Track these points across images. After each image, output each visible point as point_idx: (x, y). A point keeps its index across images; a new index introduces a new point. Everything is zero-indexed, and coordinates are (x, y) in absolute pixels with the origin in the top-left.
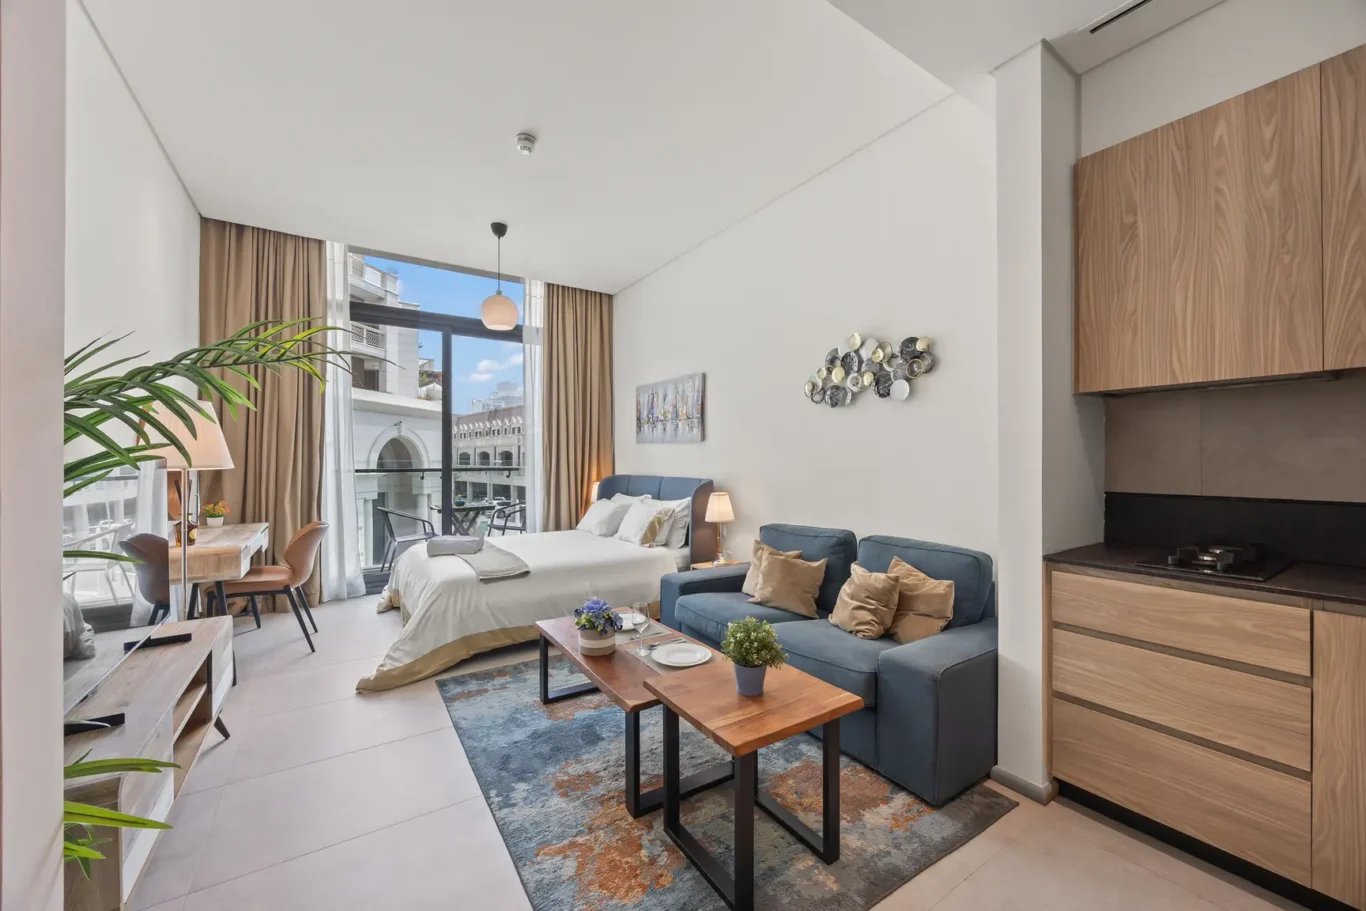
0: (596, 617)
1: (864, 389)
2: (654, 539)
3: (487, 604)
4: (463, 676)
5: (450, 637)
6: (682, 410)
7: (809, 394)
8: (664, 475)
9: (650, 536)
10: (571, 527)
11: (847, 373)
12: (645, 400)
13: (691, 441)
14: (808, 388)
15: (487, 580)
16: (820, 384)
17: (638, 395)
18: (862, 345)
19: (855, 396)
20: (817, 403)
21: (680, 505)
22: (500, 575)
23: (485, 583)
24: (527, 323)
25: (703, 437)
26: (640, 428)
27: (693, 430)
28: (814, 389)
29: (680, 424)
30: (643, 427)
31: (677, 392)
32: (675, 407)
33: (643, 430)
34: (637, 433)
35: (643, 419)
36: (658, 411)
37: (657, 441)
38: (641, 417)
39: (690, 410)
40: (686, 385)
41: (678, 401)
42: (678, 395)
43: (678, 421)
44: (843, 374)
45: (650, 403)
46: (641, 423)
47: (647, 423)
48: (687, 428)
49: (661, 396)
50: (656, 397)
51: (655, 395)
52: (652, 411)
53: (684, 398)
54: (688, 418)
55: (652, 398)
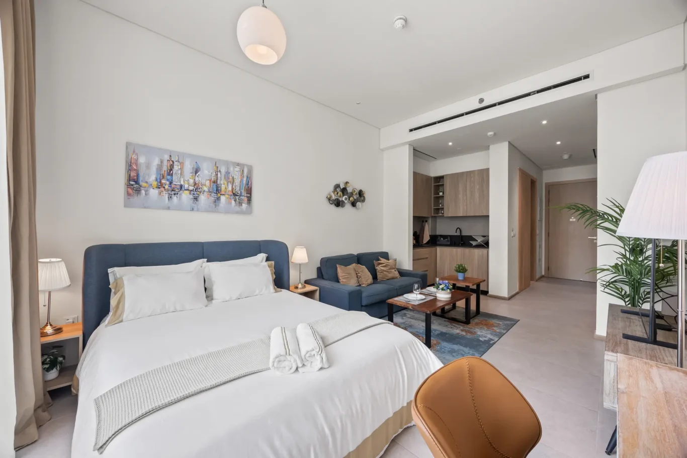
13: (240, 213)
25: (251, 211)
26: (138, 191)
27: (242, 205)
28: (330, 198)
29: (223, 198)
30: (146, 191)
31: (217, 171)
32: (214, 182)
33: (146, 194)
34: (129, 194)
35: (147, 182)
36: (182, 180)
37: (180, 208)
38: (141, 179)
39: (238, 189)
40: (232, 169)
41: (219, 178)
42: (219, 174)
43: (219, 195)
44: (342, 195)
45: (165, 168)
46: (141, 186)
47: (156, 187)
48: (233, 202)
49: (188, 166)
50: (178, 166)
51: (176, 163)
52: (169, 177)
53: (229, 178)
54: (235, 195)
55: (169, 165)
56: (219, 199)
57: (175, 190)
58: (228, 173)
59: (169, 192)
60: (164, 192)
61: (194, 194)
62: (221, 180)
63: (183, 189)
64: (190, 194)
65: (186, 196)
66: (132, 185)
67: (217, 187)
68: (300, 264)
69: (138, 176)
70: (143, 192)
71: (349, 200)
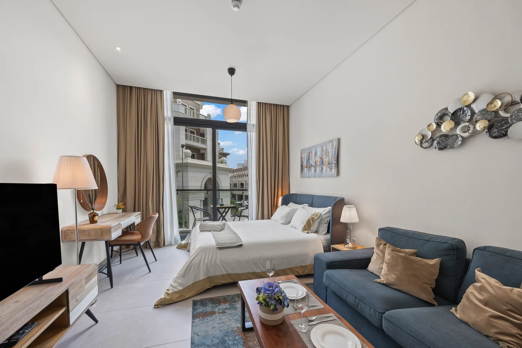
0: (270, 298)
1: (475, 133)
2: (309, 229)
3: (220, 260)
4: (206, 299)
5: (202, 277)
6: (326, 160)
7: (419, 143)
8: (316, 195)
9: (307, 227)
10: (269, 218)
11: (457, 124)
12: (305, 156)
13: (331, 176)
14: (417, 139)
15: (220, 248)
16: (429, 135)
17: (301, 154)
18: (475, 100)
19: (464, 140)
20: (426, 148)
21: (324, 211)
22: (228, 245)
23: (220, 249)
24: (249, 122)
25: (338, 174)
27: (332, 170)
29: (324, 167)
31: (323, 150)
32: (321, 158)
33: (304, 171)
34: (301, 172)
36: (312, 161)
37: (311, 177)
38: (303, 165)
39: (330, 159)
40: (328, 146)
43: (323, 165)
45: (308, 157)
46: (303, 168)
47: (306, 167)
48: (328, 169)
50: (311, 154)
52: (309, 161)
53: (327, 153)
54: (329, 164)
55: (309, 155)
56: (323, 168)
58: (326, 150)
60: (308, 169)
62: (324, 156)
63: (312, 166)
64: (314, 168)
67: (322, 161)
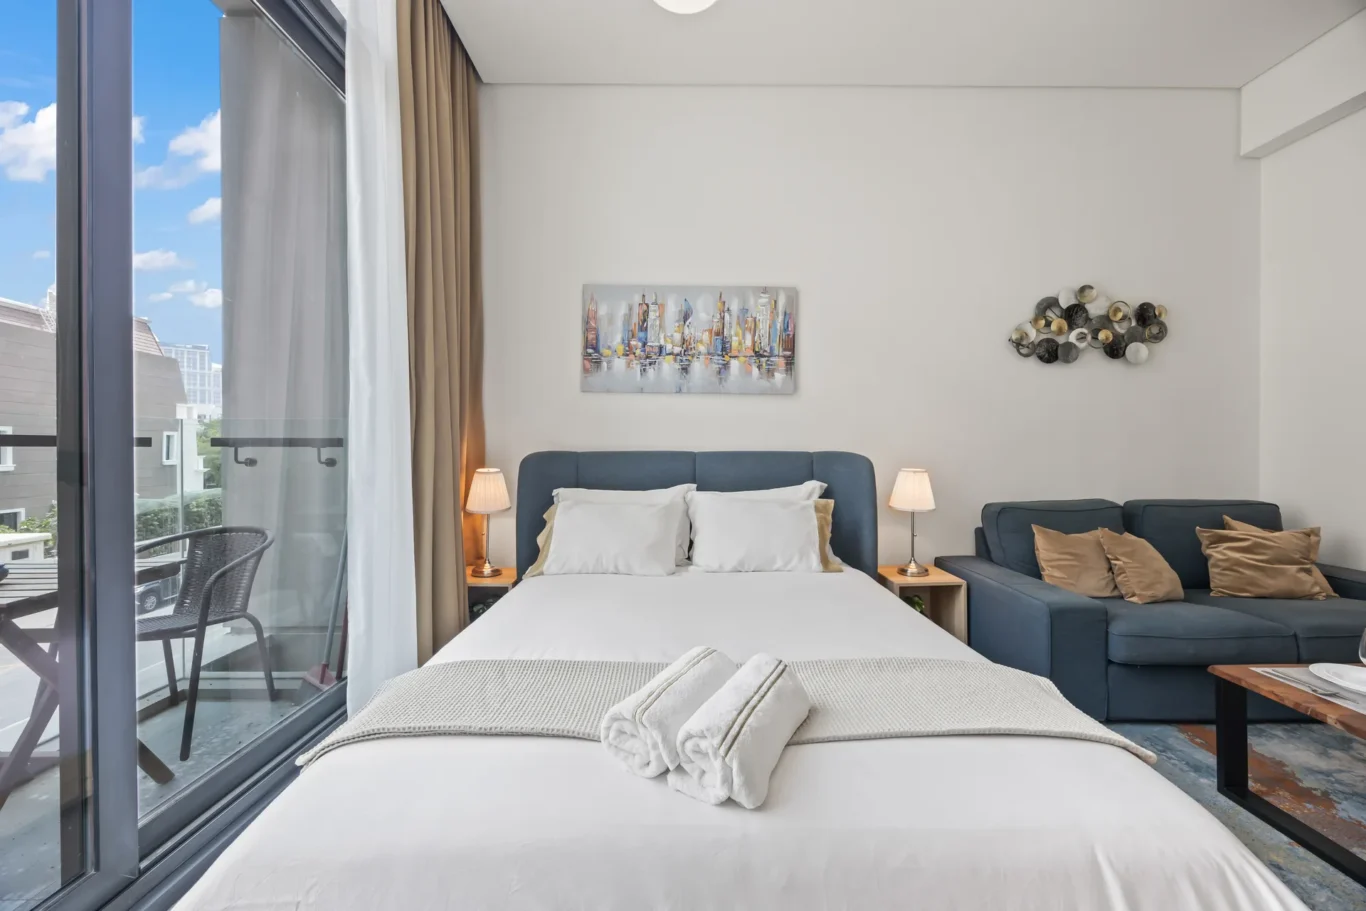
6: (740, 341)
7: (1013, 345)
11: (1070, 327)
12: (614, 312)
16: (1033, 335)
18: (1094, 300)
26: (598, 363)
27: (773, 375)
28: (1022, 339)
29: (735, 364)
30: (609, 362)
31: (724, 310)
32: (717, 334)
33: (609, 368)
35: (609, 348)
36: (662, 336)
37: (658, 390)
38: (601, 342)
39: (765, 342)
40: (752, 301)
41: (727, 325)
42: (727, 315)
43: (727, 358)
44: (1066, 327)
45: (635, 319)
46: (601, 355)
47: (623, 355)
48: (755, 371)
49: (672, 310)
50: (655, 311)
51: (652, 307)
52: (642, 335)
53: (746, 322)
54: (758, 355)
55: (641, 312)
56: (726, 366)
57: (651, 357)
58: (744, 311)
59: (642, 361)
60: (635, 362)
61: (681, 361)
62: (731, 327)
63: (664, 353)
64: (675, 360)
65: (668, 366)
66: (590, 355)
67: (724, 343)
68: (913, 514)
69: (597, 339)
70: (605, 364)
71: (1095, 338)
